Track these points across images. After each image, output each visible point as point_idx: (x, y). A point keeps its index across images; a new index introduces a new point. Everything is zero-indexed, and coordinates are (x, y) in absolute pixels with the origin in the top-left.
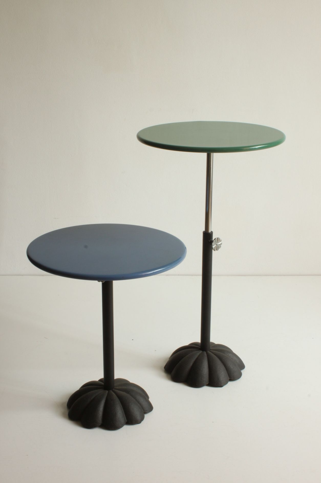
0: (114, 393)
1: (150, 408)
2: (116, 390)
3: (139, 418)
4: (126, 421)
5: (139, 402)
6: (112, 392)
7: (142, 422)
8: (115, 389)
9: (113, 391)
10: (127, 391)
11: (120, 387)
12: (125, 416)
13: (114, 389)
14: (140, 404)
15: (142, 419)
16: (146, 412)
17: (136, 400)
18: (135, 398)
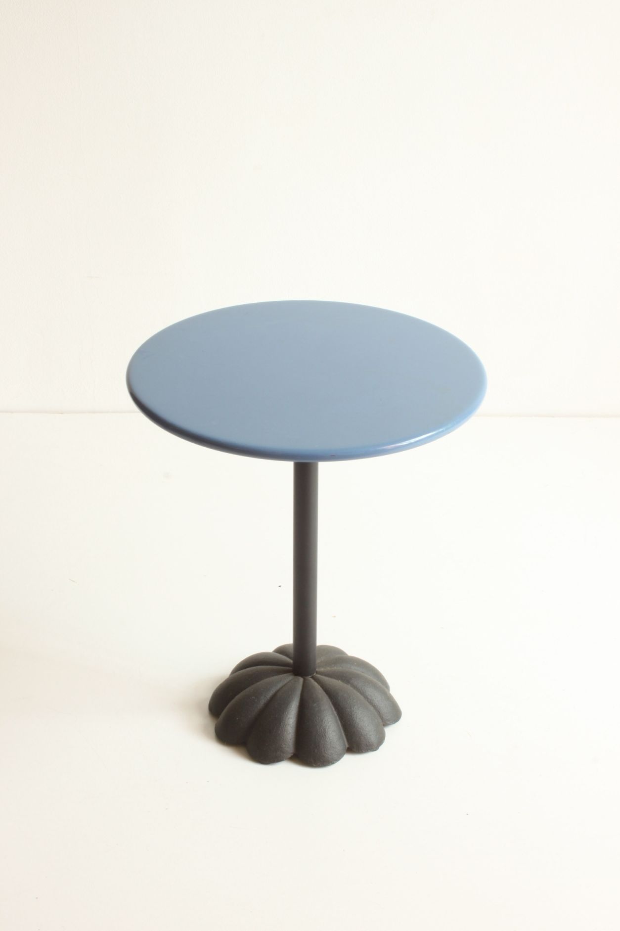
0: (316, 684)
1: (395, 715)
2: (318, 676)
3: (373, 738)
4: (347, 746)
5: (371, 703)
6: (311, 679)
7: (381, 748)
8: (317, 673)
9: (313, 678)
10: (345, 678)
11: (328, 669)
12: (343, 734)
13: (315, 674)
14: (375, 707)
15: (381, 740)
16: (389, 723)
17: (366, 698)
18: (362, 693)
